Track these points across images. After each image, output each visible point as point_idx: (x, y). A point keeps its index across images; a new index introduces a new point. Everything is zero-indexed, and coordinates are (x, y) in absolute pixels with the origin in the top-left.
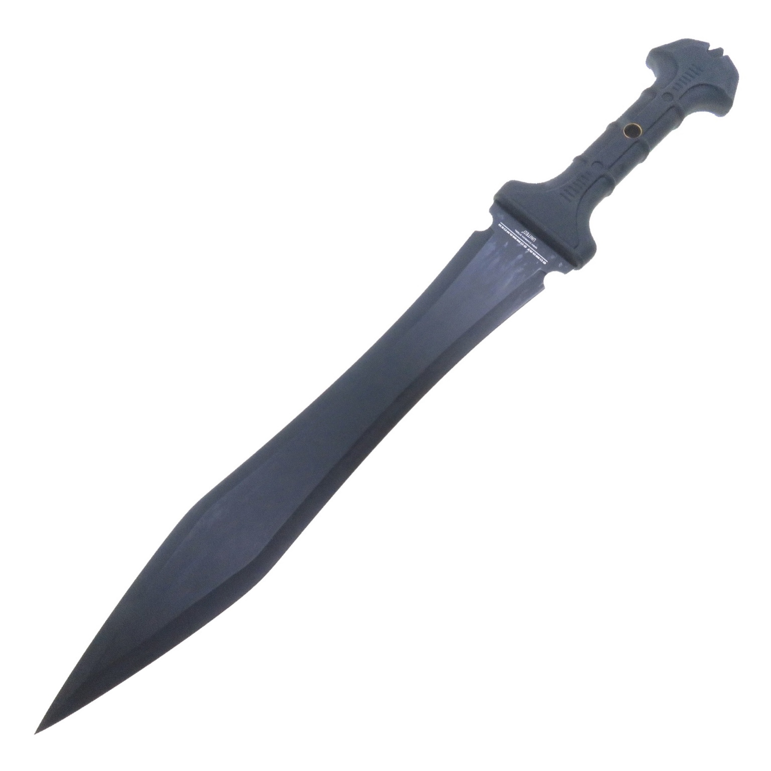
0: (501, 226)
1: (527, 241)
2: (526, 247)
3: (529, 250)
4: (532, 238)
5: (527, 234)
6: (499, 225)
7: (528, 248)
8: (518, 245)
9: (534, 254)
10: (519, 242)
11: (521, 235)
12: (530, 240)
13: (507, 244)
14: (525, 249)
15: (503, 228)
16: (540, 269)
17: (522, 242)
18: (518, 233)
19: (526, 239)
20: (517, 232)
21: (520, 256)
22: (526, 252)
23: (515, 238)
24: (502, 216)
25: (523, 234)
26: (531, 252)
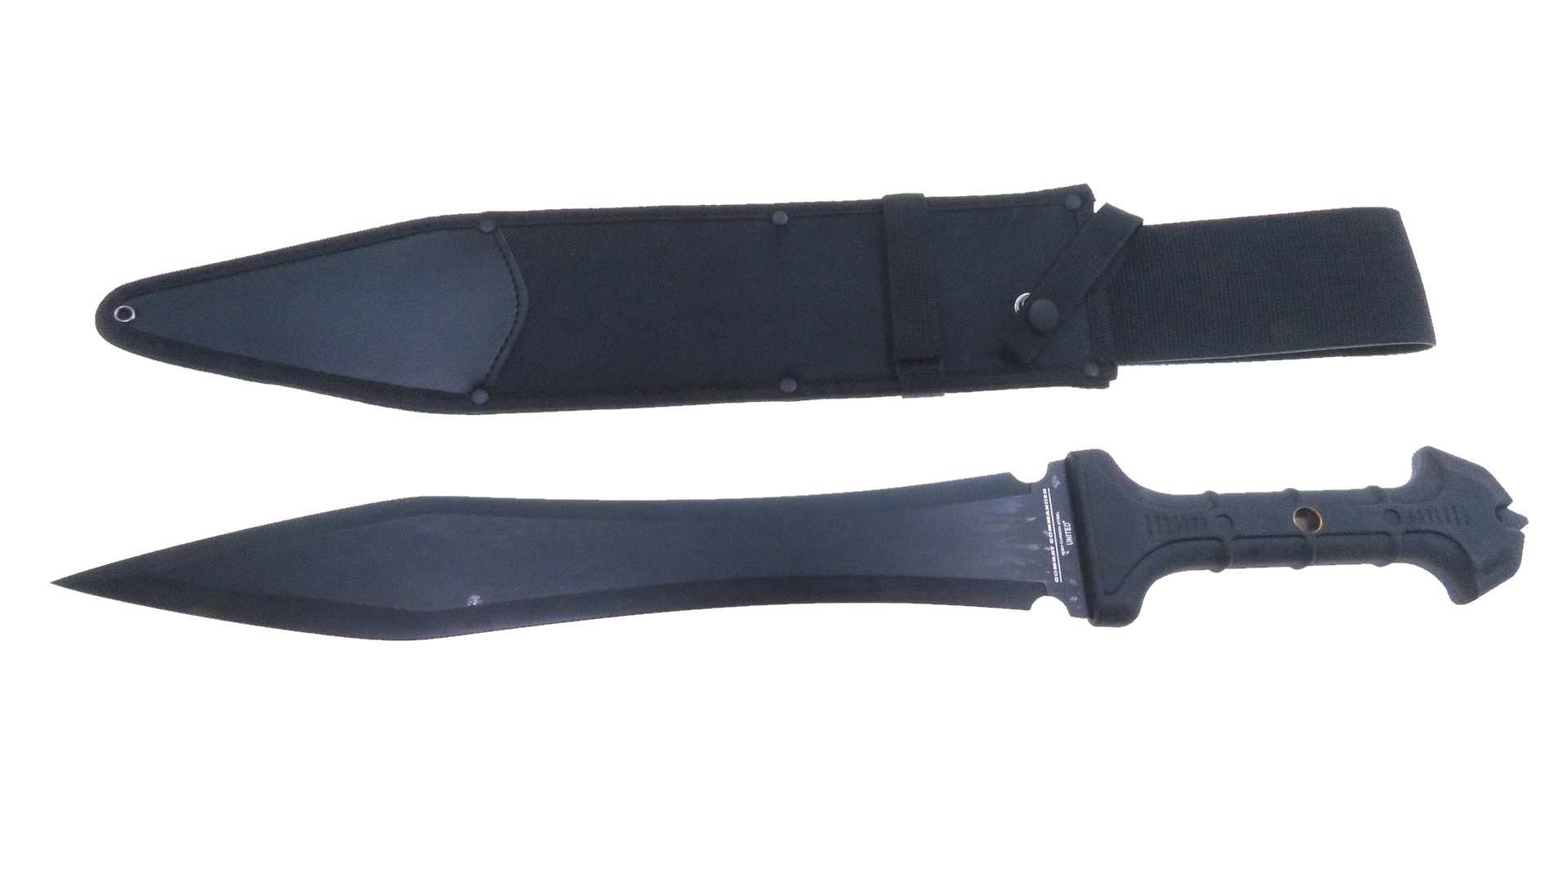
0: (1045, 492)
1: (1060, 537)
2: (1052, 542)
3: (1052, 548)
4: (1070, 540)
5: (1068, 528)
6: (1044, 490)
7: (1054, 545)
8: (1045, 532)
9: (1054, 558)
10: (1050, 529)
11: (1059, 524)
12: (1064, 538)
13: (1033, 519)
14: (1049, 545)
15: (1045, 497)
16: (1045, 582)
17: (1053, 532)
18: (1058, 518)
19: (1060, 534)
20: (1058, 515)
21: (1035, 547)
22: (1048, 549)
23: (1049, 522)
24: (1057, 483)
25: (1062, 526)
26: (1053, 553)
